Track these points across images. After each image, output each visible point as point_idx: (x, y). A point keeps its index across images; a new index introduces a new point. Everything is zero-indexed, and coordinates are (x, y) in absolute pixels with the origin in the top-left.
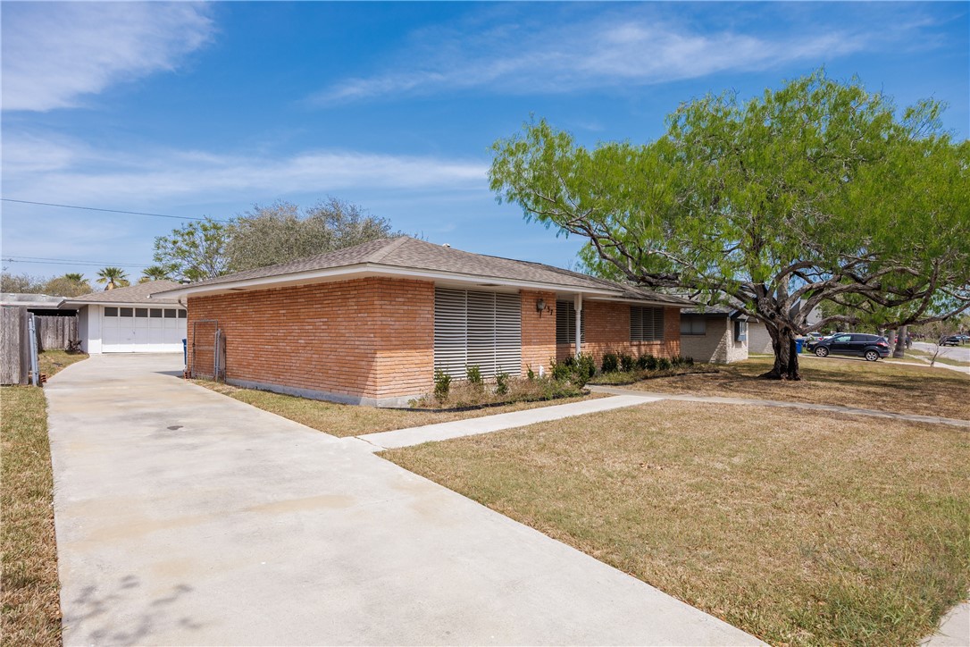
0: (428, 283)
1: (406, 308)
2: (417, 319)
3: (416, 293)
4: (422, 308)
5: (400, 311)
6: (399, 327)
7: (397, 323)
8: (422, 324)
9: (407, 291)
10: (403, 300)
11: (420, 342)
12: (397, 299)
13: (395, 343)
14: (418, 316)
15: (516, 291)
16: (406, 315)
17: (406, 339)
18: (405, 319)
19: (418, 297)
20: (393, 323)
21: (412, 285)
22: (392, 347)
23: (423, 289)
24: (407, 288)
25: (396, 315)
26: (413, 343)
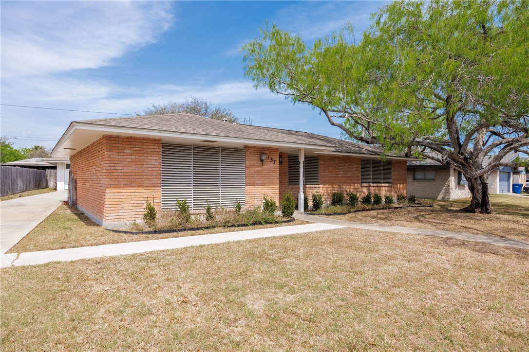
0: (155, 140)
1: (133, 157)
2: (144, 166)
3: (144, 147)
4: (149, 158)
5: (128, 160)
6: (128, 171)
7: (125, 168)
8: (150, 169)
9: (135, 145)
10: (130, 151)
11: (147, 182)
12: (124, 151)
13: (123, 182)
14: (145, 163)
15: (241, 147)
16: (134, 163)
17: (134, 180)
18: (133, 165)
19: (144, 150)
20: (121, 168)
21: (140, 141)
22: (120, 186)
23: (149, 144)
24: (135, 143)
25: (124, 163)
26: (142, 183)
